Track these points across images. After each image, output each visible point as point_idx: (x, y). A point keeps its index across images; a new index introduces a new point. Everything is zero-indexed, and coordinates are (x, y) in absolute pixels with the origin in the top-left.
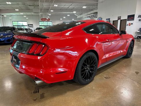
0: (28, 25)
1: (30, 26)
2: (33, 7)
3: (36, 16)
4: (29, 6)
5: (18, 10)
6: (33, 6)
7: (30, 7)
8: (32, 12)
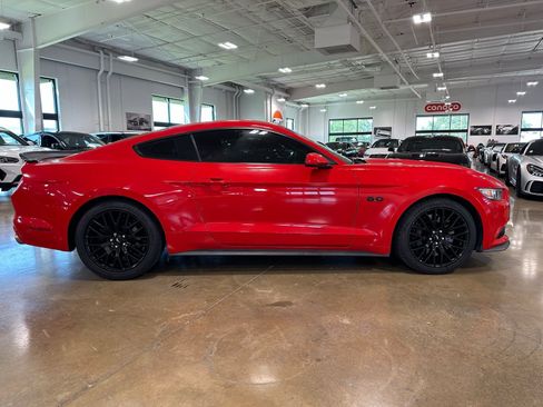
0: (376, 129)
1: (382, 132)
2: (378, 69)
3: (388, 97)
4: (366, 66)
5: (323, 86)
6: (378, 64)
7: (368, 70)
8: (372, 87)
